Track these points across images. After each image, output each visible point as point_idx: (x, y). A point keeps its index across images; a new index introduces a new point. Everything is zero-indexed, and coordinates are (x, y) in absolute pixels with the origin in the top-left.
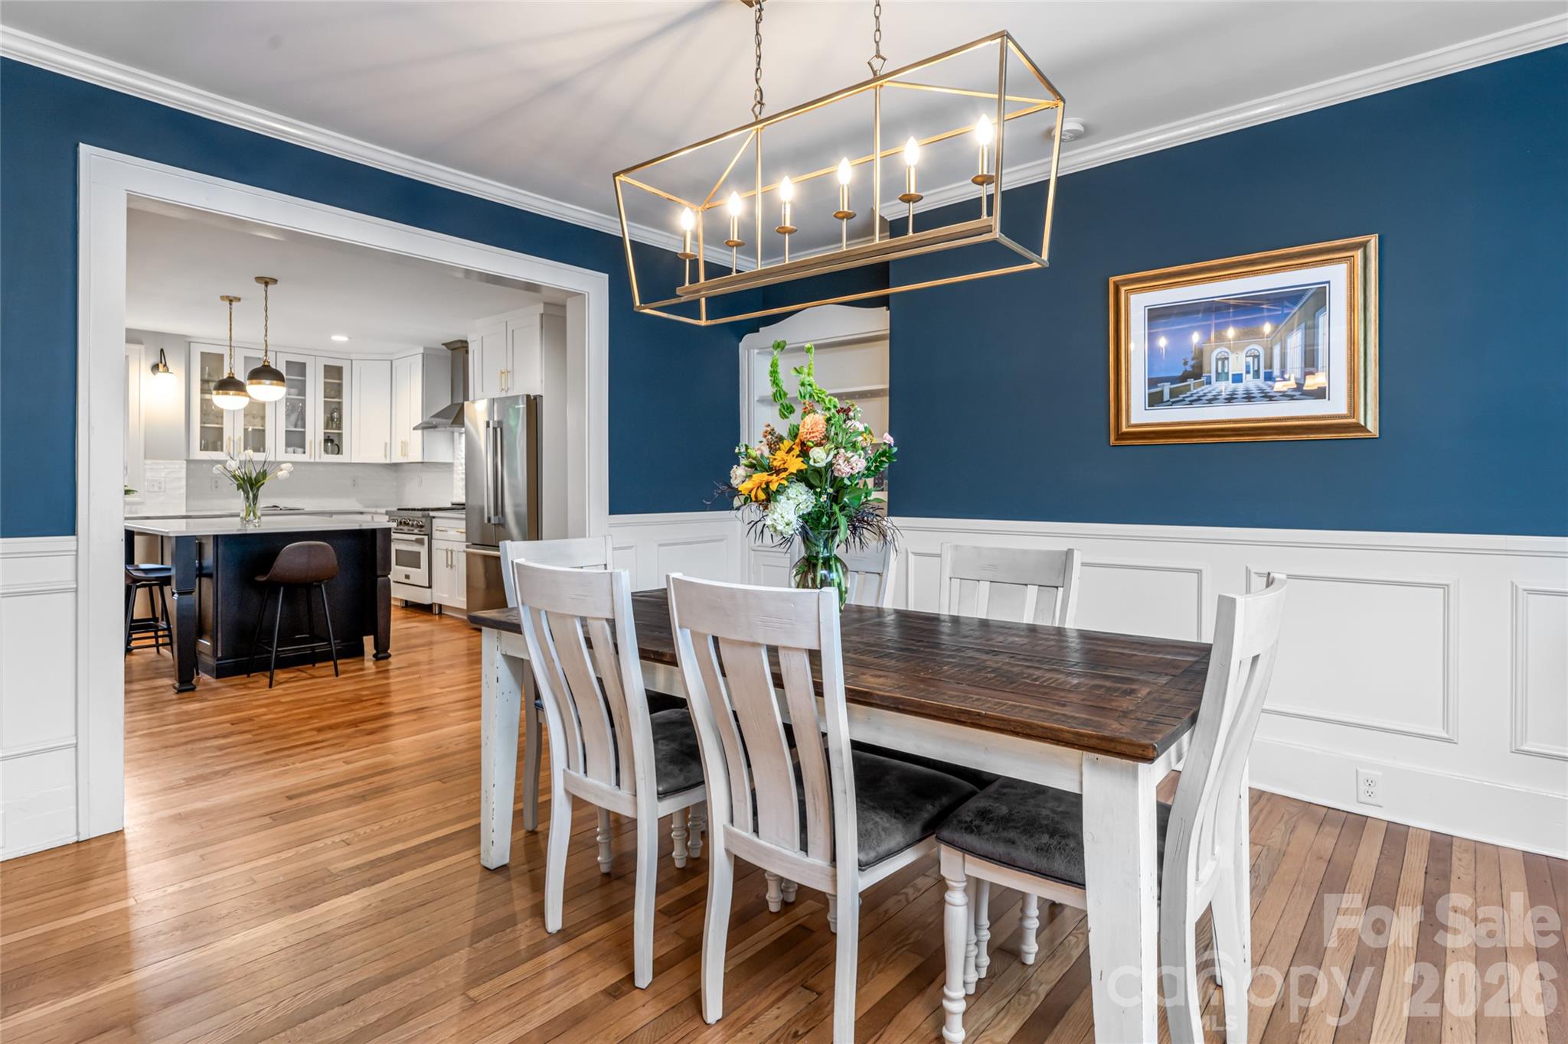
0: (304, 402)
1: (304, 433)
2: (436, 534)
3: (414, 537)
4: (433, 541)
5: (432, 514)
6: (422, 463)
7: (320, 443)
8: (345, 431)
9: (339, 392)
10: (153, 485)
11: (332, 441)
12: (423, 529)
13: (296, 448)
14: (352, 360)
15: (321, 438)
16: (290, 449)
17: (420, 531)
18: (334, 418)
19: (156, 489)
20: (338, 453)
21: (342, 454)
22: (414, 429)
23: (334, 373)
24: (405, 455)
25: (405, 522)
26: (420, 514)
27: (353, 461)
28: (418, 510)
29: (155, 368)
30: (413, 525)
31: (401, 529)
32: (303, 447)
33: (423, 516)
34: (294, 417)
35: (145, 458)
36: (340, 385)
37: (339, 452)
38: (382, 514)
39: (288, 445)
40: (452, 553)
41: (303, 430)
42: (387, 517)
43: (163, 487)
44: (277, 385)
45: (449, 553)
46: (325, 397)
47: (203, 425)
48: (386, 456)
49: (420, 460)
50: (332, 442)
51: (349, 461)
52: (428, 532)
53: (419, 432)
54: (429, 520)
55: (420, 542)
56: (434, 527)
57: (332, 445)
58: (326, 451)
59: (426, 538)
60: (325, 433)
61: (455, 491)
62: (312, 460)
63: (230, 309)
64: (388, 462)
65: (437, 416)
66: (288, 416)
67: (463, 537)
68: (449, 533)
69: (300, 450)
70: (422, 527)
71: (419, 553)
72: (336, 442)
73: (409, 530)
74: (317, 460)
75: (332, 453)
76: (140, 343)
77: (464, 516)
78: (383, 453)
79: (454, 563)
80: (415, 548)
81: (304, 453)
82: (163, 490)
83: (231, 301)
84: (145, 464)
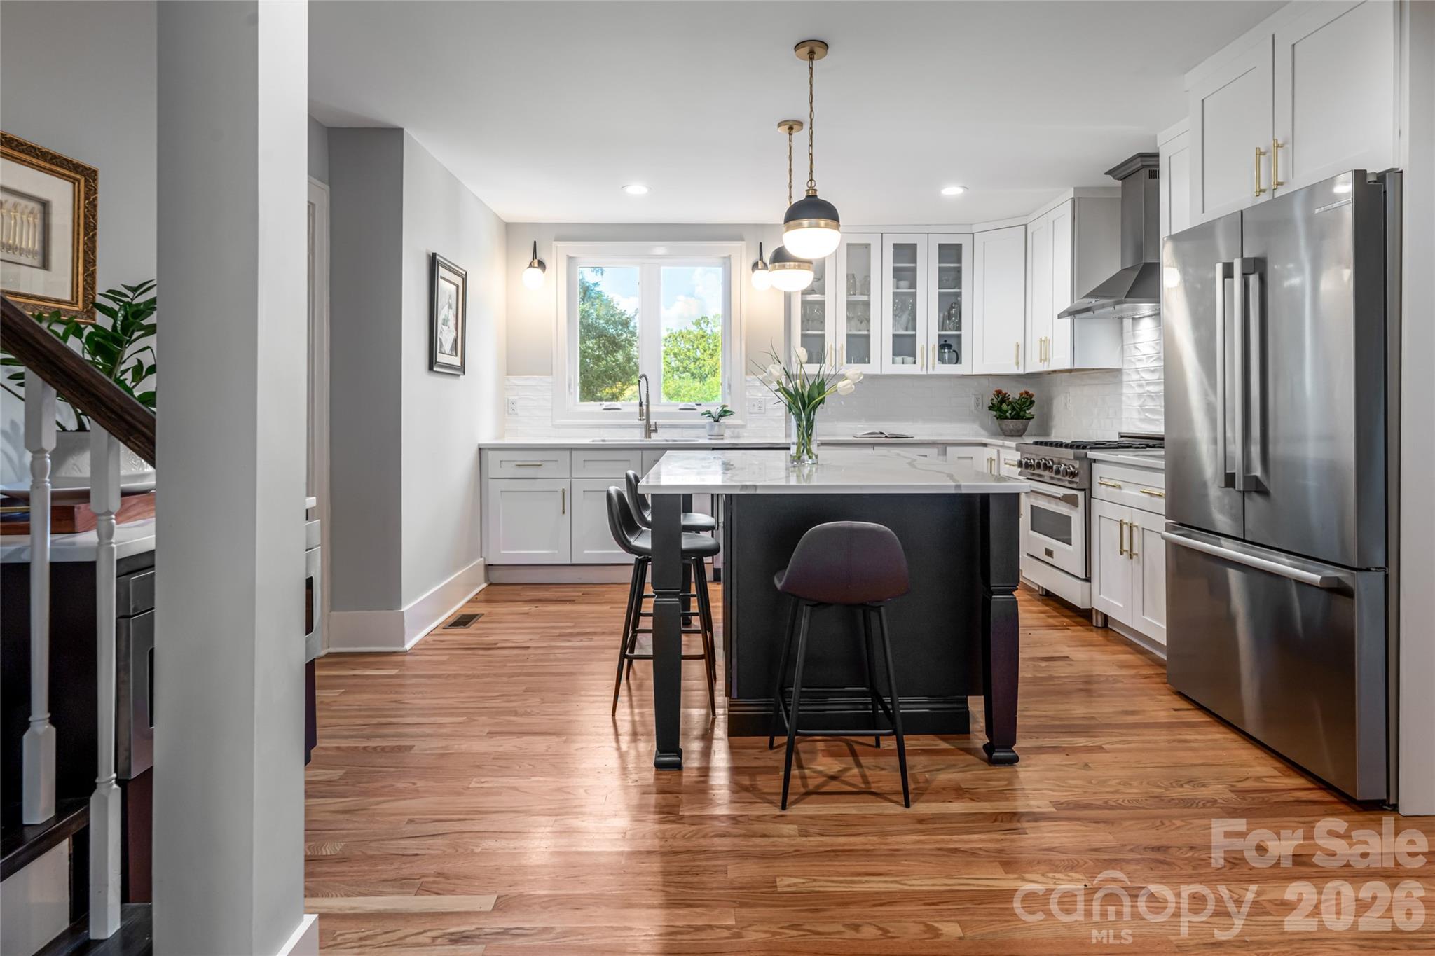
0: (914, 295)
1: (914, 336)
2: (1098, 491)
3: (1060, 492)
4: (1092, 499)
5: (1092, 454)
6: (1070, 371)
7: (934, 348)
8: (965, 332)
9: (958, 282)
10: (754, 405)
11: (949, 346)
12: (1076, 479)
13: (905, 357)
14: (973, 234)
15: (934, 342)
16: (899, 359)
17: (1070, 482)
18: (951, 311)
19: (756, 410)
20: (956, 363)
21: (961, 363)
22: (1060, 317)
23: (951, 254)
24: (1045, 360)
25: (1045, 464)
26: (1070, 453)
27: (974, 373)
28: (1067, 446)
29: (755, 266)
30: (1058, 472)
31: (1040, 476)
32: (914, 355)
33: (1076, 458)
34: (905, 318)
35: (746, 374)
36: (959, 270)
37: (958, 360)
38: (1010, 448)
39: (896, 353)
40: (1131, 531)
41: (914, 333)
42: (1019, 453)
43: (763, 408)
44: (827, 226)
45: (1126, 530)
46: (939, 288)
47: (804, 332)
48: (1018, 364)
49: (1068, 366)
50: (949, 348)
51: (970, 373)
52: (1086, 486)
53: (1067, 321)
54: (1086, 465)
55: (1071, 501)
56: (1096, 480)
57: (949, 352)
58: (941, 360)
59: (1081, 495)
60: (939, 336)
61: (1125, 415)
62: (924, 372)
63: (790, 141)
64: (1021, 371)
65: (1093, 294)
66: (895, 316)
67: (1161, 505)
68: (1126, 491)
69: (910, 359)
70: (1073, 475)
71: (1069, 519)
72: (955, 347)
73: (1052, 478)
74: (930, 372)
75: (950, 362)
76: (741, 239)
77: (1161, 463)
78: (1014, 360)
79: (1135, 551)
80: (1063, 509)
81: (915, 363)
82: (763, 411)
83: (791, 128)
84: (746, 381)
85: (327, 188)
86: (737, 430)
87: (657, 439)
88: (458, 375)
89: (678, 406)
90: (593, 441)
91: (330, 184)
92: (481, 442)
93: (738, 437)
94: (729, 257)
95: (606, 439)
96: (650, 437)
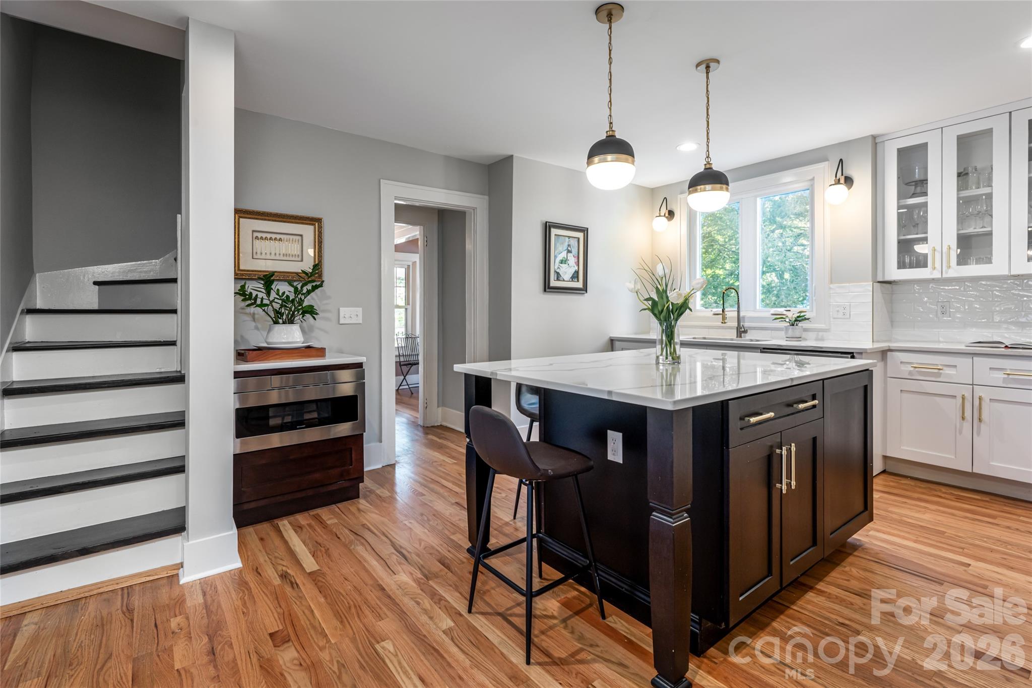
10: (838, 311)
35: (831, 282)
43: (848, 313)
76: (826, 160)
82: (848, 316)
83: (708, 67)
84: (830, 288)
85: (486, 197)
86: (820, 334)
87: (746, 339)
88: (583, 294)
89: (770, 311)
90: (694, 338)
91: (489, 195)
92: (612, 336)
93: (822, 340)
94: (813, 179)
95: (706, 337)
96: (741, 337)
